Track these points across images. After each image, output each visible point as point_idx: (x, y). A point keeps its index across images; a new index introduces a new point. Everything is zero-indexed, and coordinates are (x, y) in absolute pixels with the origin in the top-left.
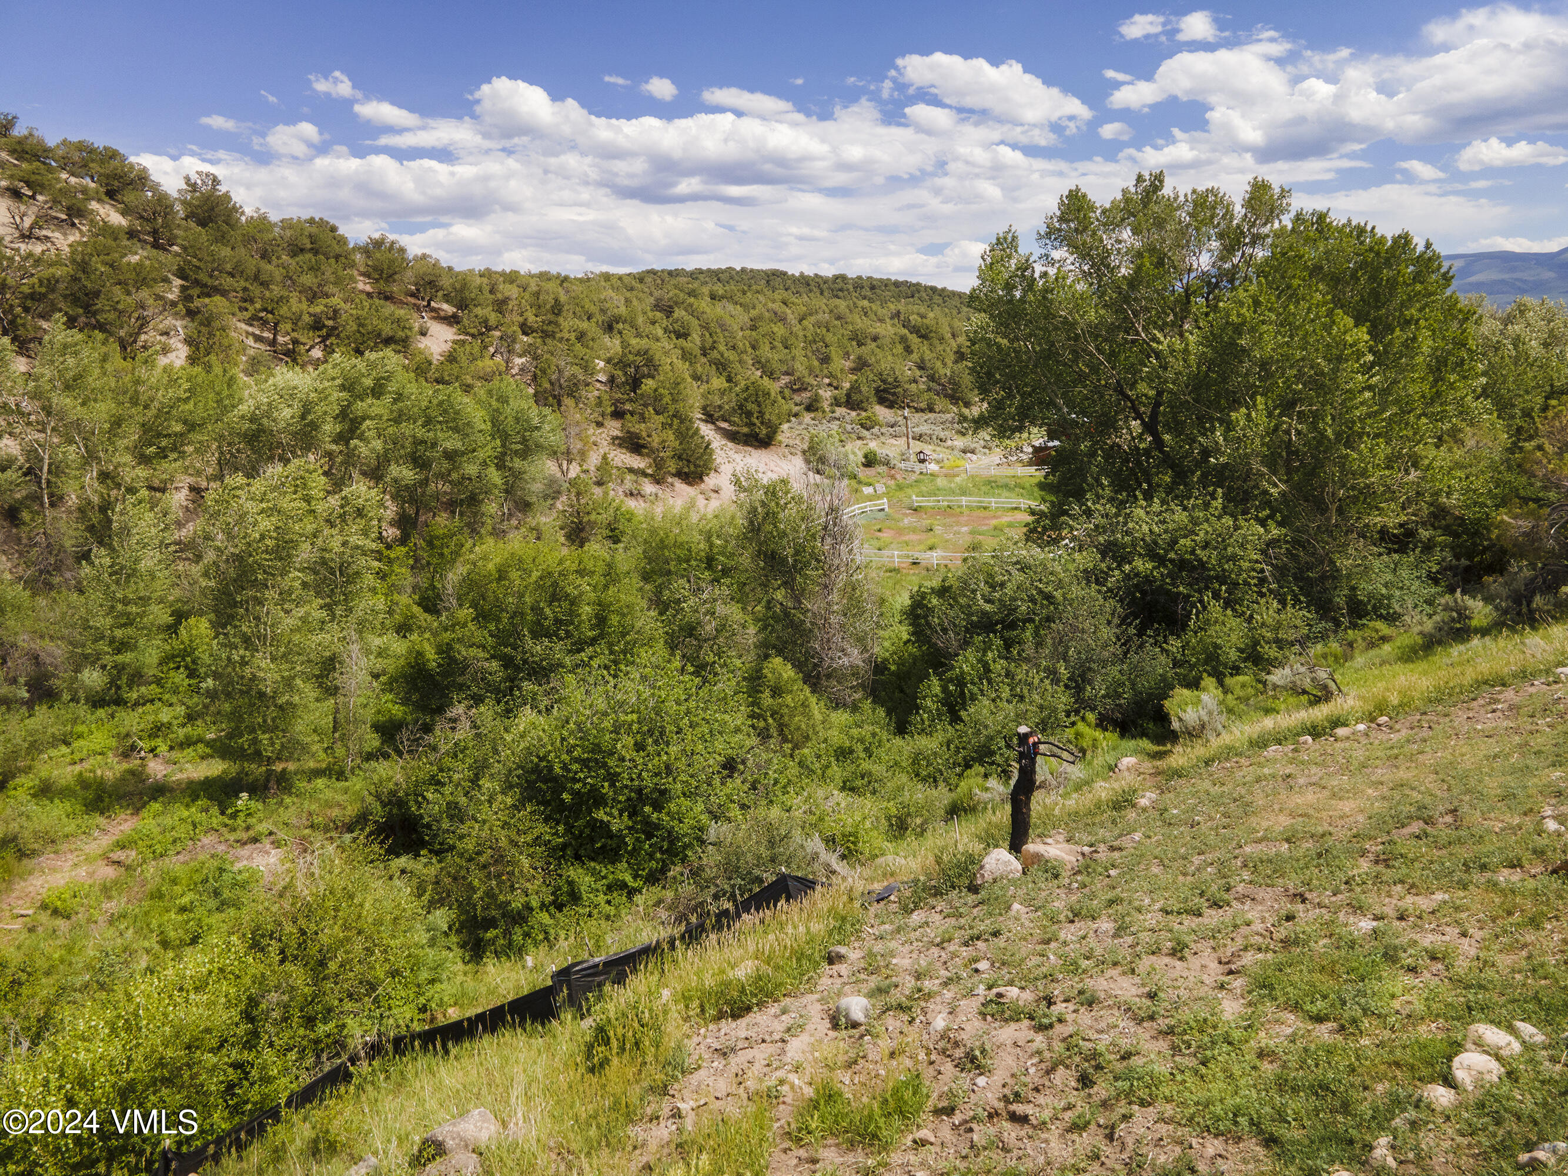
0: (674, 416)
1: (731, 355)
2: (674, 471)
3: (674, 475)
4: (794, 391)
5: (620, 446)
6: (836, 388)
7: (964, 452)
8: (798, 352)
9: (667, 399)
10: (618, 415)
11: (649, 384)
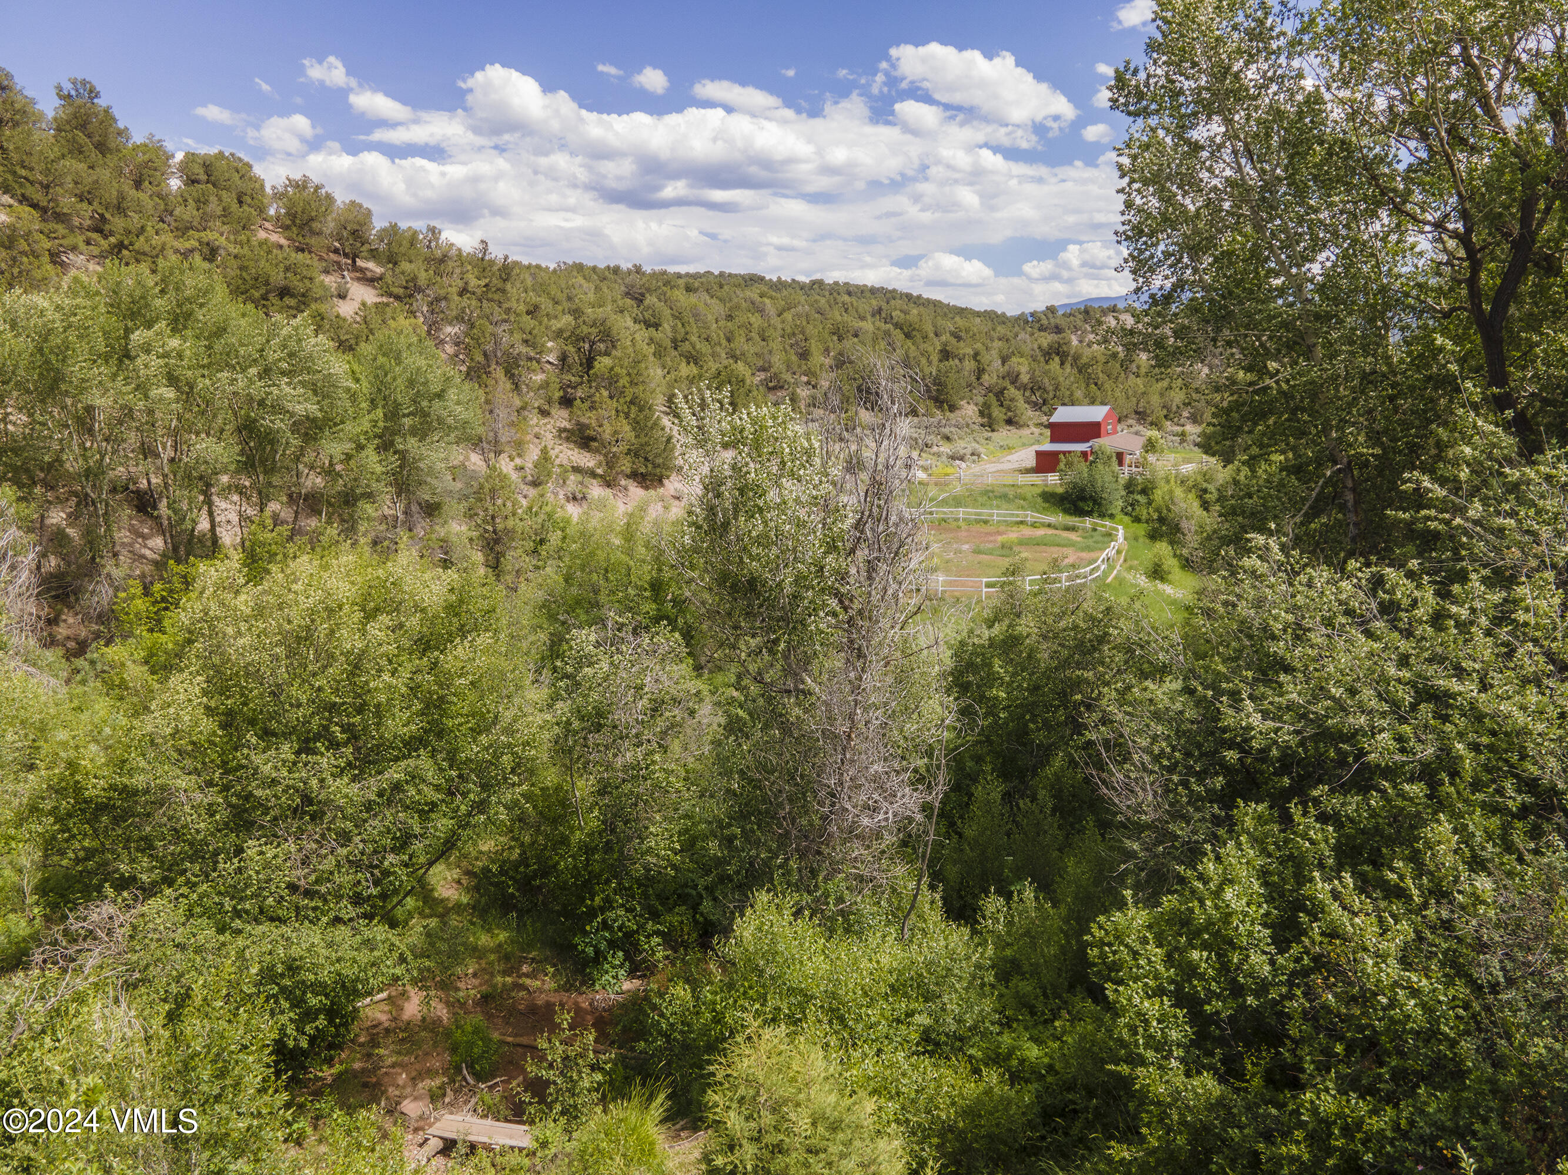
0: (632, 402)
1: (703, 347)
2: (628, 471)
3: (628, 477)
4: (770, 389)
5: (567, 439)
6: (814, 387)
7: (953, 458)
8: (776, 345)
9: (624, 381)
10: (567, 402)
11: (603, 363)
